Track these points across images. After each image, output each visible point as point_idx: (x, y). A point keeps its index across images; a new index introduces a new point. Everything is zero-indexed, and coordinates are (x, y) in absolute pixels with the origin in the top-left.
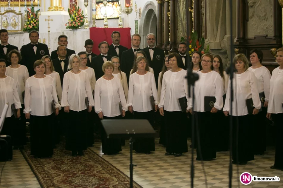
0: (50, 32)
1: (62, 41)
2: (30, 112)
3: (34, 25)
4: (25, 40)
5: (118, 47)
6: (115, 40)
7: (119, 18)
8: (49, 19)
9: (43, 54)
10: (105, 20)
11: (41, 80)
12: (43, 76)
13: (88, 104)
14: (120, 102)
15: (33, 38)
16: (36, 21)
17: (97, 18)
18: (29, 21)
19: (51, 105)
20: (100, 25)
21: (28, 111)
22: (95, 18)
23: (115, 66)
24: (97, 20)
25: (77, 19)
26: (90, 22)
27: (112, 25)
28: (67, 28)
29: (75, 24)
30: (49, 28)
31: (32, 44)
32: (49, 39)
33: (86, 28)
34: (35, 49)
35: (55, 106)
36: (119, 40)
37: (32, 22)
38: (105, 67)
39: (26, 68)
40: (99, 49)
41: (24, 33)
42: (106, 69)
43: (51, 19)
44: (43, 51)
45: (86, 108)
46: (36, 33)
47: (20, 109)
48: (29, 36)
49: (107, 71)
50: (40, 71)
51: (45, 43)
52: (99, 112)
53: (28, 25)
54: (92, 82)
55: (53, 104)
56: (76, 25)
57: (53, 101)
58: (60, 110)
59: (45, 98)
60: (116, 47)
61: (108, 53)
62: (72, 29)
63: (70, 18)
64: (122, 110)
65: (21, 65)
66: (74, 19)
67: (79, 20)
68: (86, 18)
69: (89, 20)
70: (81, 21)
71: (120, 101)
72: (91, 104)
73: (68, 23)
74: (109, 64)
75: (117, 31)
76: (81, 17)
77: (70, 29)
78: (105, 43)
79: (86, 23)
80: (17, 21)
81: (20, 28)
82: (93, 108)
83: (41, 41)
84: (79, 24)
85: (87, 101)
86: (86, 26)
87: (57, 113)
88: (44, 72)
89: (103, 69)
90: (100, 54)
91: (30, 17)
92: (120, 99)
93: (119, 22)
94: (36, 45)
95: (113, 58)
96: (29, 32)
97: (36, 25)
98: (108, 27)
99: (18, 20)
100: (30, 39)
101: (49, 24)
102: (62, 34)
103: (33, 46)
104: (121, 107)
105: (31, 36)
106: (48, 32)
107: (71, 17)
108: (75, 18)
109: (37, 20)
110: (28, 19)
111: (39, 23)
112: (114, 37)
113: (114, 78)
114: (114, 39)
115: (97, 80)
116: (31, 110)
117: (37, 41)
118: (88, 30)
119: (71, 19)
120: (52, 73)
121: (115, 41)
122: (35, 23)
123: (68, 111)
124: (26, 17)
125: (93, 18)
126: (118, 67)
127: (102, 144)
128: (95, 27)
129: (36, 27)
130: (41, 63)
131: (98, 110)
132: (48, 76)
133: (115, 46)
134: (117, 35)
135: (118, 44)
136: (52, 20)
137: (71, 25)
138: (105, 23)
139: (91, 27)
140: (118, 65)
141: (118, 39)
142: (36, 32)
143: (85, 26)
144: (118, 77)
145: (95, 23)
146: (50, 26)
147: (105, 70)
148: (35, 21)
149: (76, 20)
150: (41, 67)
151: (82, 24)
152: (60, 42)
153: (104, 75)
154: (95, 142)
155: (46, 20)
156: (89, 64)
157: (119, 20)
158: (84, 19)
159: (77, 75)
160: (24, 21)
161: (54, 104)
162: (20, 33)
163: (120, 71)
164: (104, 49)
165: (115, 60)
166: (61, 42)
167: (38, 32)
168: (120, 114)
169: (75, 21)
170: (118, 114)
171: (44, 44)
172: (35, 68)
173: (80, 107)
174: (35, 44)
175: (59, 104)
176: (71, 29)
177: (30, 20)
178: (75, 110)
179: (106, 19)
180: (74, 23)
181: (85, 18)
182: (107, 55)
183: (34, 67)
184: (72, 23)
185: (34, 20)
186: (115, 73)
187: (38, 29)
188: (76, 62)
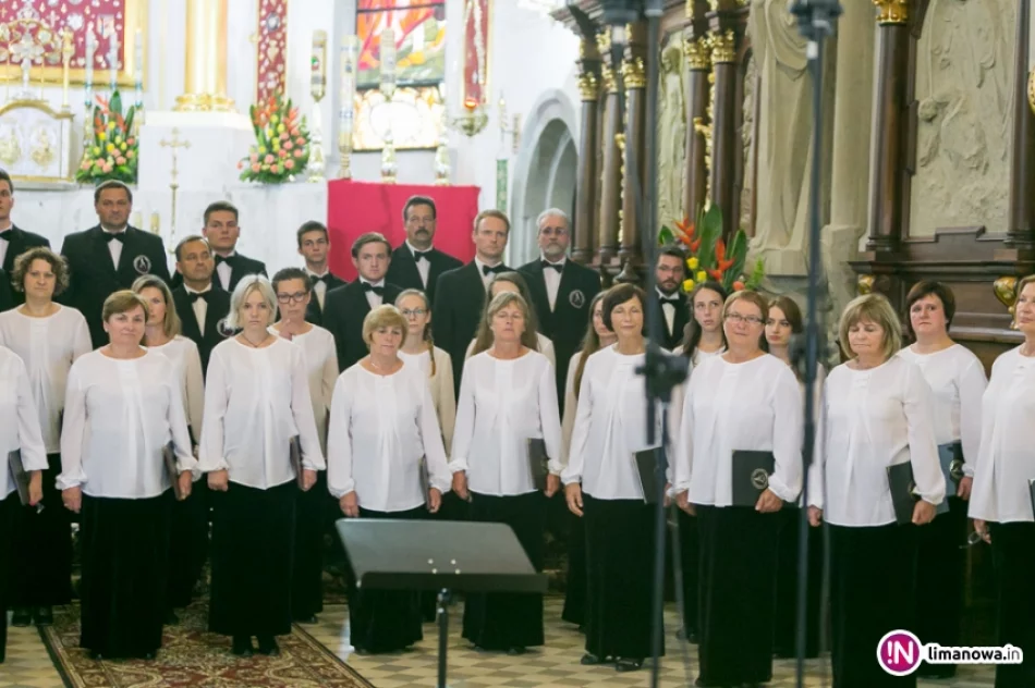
0: (178, 190)
1: (218, 224)
2: (83, 484)
3: (121, 160)
4: (76, 213)
5: (428, 256)
6: (416, 228)
7: (440, 150)
8: (174, 141)
9: (144, 269)
10: (386, 154)
11: (127, 367)
12: (136, 354)
13: (298, 462)
14: (424, 456)
15: (108, 210)
16: (129, 147)
17: (357, 147)
18: (102, 143)
19: (161, 460)
20: (365, 172)
21: (74, 481)
22: (348, 144)
23: (411, 323)
24: (355, 152)
25: (282, 147)
26: (331, 160)
27: (412, 173)
28: (243, 178)
29: (275, 163)
30: (174, 173)
31: (105, 230)
32: (173, 215)
33: (315, 182)
34: (115, 248)
35: (178, 466)
36: (431, 233)
37: (110, 147)
38: (374, 327)
39: (83, 319)
40: (354, 260)
41: (81, 187)
42: (376, 335)
43: (182, 139)
44: (147, 259)
45: (291, 477)
46: (121, 190)
47: (44, 471)
49: (378, 342)
50: (125, 331)
51: (157, 230)
52: (343, 491)
53: (95, 158)
54: (323, 381)
55: (169, 457)
56: (279, 169)
57: (172, 445)
58: (194, 480)
59: (141, 433)
60: (418, 255)
61: (388, 276)
62: (264, 182)
63: (254, 141)
64: (430, 488)
65: (63, 307)
66: (269, 146)
67: (291, 151)
68: (316, 143)
69: (329, 153)
70: (298, 153)
71: (421, 456)
72: (313, 461)
73: (249, 159)
74: (388, 318)
75: (424, 197)
76: (298, 140)
77: (255, 182)
78: (376, 240)
79: (317, 160)
80: (54, 142)
81: (65, 168)
83: (140, 218)
84: (291, 164)
85: (296, 451)
86: (316, 174)
87: (185, 492)
88: (140, 338)
89: (365, 334)
90: (358, 280)
91: (104, 130)
92: (423, 448)
93: (439, 162)
94: (120, 237)
95: (404, 296)
97: (128, 160)
98: (398, 182)
99: (59, 137)
100: (99, 212)
101: (175, 159)
102: (220, 198)
103: (109, 237)
104: (424, 475)
105: (102, 199)
106: (171, 191)
107: (260, 137)
108: (276, 141)
109: (130, 141)
110: (97, 136)
111: (137, 154)
112: (413, 220)
113: (404, 369)
114: (410, 226)
116: (83, 477)
117: (125, 223)
118: (323, 187)
119: (260, 145)
120: (172, 342)
121: (417, 232)
122: (124, 154)
123: (225, 488)
124: (90, 129)
125: (342, 144)
128: (348, 179)
129: (126, 170)
130: (134, 302)
131: (338, 485)
132: (153, 352)
133: (416, 252)
134: (422, 211)
135: (427, 243)
136: (187, 145)
137: (257, 167)
138: (387, 166)
139: (334, 176)
141: (428, 225)
142: (119, 186)
143: (312, 173)
144: (420, 366)
145: (346, 165)
146: (179, 169)
147: (371, 336)
149: (276, 147)
150: (130, 319)
151: (301, 164)
152: (210, 229)
153: (369, 356)
155: (163, 144)
156: (315, 315)
157: (438, 156)
158: (308, 148)
159: (259, 355)
160: (81, 143)
161: (175, 459)
162: (66, 189)
163: (430, 345)
164: (371, 264)
165: (411, 301)
166: (215, 226)
167: (130, 186)
168: (422, 503)
169: (275, 154)
170: (414, 501)
171: (153, 232)
172: (107, 319)
173: (269, 474)
174: (114, 232)
175: (194, 459)
176: (260, 184)
177: (105, 143)
178: (250, 485)
179: (390, 150)
180: (269, 158)
181: (310, 143)
182: (381, 284)
183: (104, 314)
184: (261, 159)
185: (118, 140)
186: (409, 352)
187: (132, 178)
188: (255, 307)
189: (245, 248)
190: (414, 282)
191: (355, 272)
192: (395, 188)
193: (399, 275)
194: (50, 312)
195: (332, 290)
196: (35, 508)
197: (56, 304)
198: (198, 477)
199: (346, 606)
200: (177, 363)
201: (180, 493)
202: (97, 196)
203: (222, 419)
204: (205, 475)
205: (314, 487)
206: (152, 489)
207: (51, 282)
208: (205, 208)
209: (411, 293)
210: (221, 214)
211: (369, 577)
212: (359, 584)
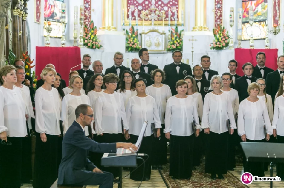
0: (193, 53)
1: (204, 61)
2: (170, 132)
3: (178, 45)
4: (166, 60)
5: (264, 69)
6: (260, 61)
7: (266, 39)
8: (193, 39)
9: (186, 74)
10: (251, 41)
11: (182, 100)
12: (185, 97)
13: (229, 127)
14: (265, 125)
15: (176, 58)
16: (180, 41)
17: (243, 39)
18: (173, 41)
19: (191, 126)
20: (245, 46)
21: (168, 131)
22: (240, 38)
23: (261, 88)
24: (242, 40)
25: (222, 40)
26: (235, 43)
27: (259, 46)
28: (211, 49)
29: (220, 44)
30: (193, 48)
31: (175, 64)
32: (192, 59)
33: (231, 49)
34: (178, 68)
35: (196, 127)
36: (264, 62)
37: (175, 42)
39: (169, 88)
40: (243, 70)
41: (168, 53)
42: (251, 91)
43: (194, 38)
44: (186, 71)
45: (227, 130)
46: (180, 53)
47: (160, 128)
48: (172, 55)
49: (252, 93)
50: (182, 91)
51: (188, 63)
52: (242, 134)
53: (171, 45)
54: (235, 104)
55: (193, 125)
56: (221, 46)
57: (194, 122)
58: (200, 131)
59: (186, 119)
60: (261, 69)
61: (253, 75)
62: (217, 50)
63: (214, 38)
64: (267, 134)
65: (164, 85)
66: (218, 40)
67: (224, 41)
68: (231, 38)
69: (235, 41)
70: (226, 41)
71: (264, 125)
72: (233, 126)
73: (213, 43)
75: (262, 52)
76: (226, 38)
77: (214, 50)
78: (249, 65)
79: (231, 43)
80: (160, 41)
81: (164, 48)
83: (184, 61)
84: (224, 44)
85: (228, 123)
86: (231, 47)
87: (198, 134)
89: (248, 91)
90: (244, 76)
91: (174, 37)
92: (265, 122)
93: (266, 42)
94: (179, 65)
95: (259, 80)
96: (172, 52)
97: (180, 45)
98: (254, 48)
99: (161, 39)
100: (173, 59)
101: (193, 44)
102: (205, 54)
103: (176, 66)
104: (265, 130)
105: (174, 56)
106: (192, 53)
107: (216, 37)
108: (220, 38)
109: (180, 40)
110: (172, 39)
111: (182, 43)
112: (259, 59)
113: (259, 100)
114: (258, 61)
115: (241, 102)
116: (171, 130)
117: (180, 62)
118: (233, 51)
119: (216, 40)
120: (195, 94)
121: (260, 62)
122: (179, 43)
123: (209, 133)
124: (170, 37)
125: (239, 38)
126: (263, 89)
127: (243, 168)
128: (240, 48)
129: (180, 48)
131: (241, 132)
132: (190, 97)
133: (260, 68)
134: (261, 56)
135: (263, 65)
136: (196, 40)
137: (215, 46)
138: (251, 44)
139: (236, 47)
140: (263, 87)
141: (263, 60)
142: (179, 52)
143: (230, 47)
145: (240, 44)
146: (194, 47)
147: (250, 91)
148: (179, 41)
149: (220, 40)
150: (183, 87)
151: (227, 44)
152: (203, 63)
153: (249, 97)
154: (236, 166)
155: (189, 40)
156: (232, 86)
157: (266, 41)
158: (229, 40)
159: (218, 97)
160: (167, 41)
161: (195, 125)
162: (164, 53)
163: (265, 93)
164: (248, 71)
166: (204, 62)
167: (181, 52)
168: (264, 138)
169: (220, 42)
170: (263, 137)
171: (187, 64)
172: (177, 87)
174: (178, 64)
175: (200, 126)
176: (216, 50)
177: (174, 40)
178: (216, 132)
179: (252, 39)
180: (218, 43)
181: (230, 39)
182: (251, 77)
183: (176, 86)
184: (216, 43)
185: (177, 39)
186: (260, 96)
187: (181, 50)
188: (215, 83)
189: (212, 68)
190: (260, 76)
191: (244, 74)
192: (254, 50)
193: (256, 75)
194: (161, 86)
195: (237, 79)
196: (158, 138)
197: (162, 84)
198: (201, 130)
199: (243, 166)
200: (196, 99)
201: (196, 135)
202: (173, 55)
203: (208, 114)
204: (203, 130)
205: (234, 133)
206: (189, 134)
207: (161, 78)
208: (201, 57)
209: (261, 79)
210: (205, 59)
211: (250, 158)
212: (247, 160)
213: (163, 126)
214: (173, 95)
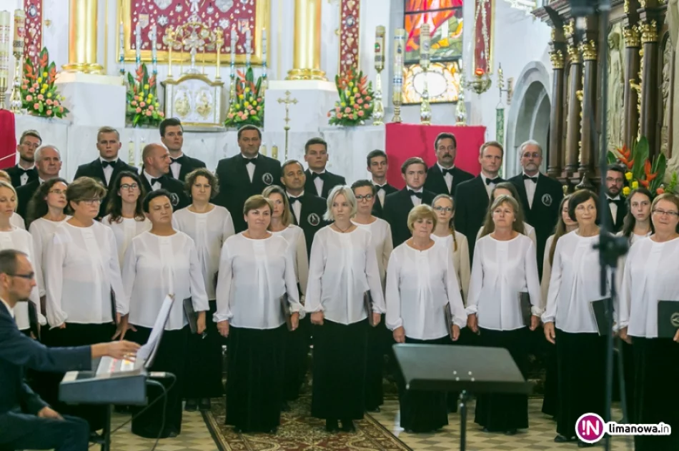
0: (289, 131)
1: (314, 153)
2: (230, 319)
3: (253, 112)
4: (224, 146)
5: (451, 172)
6: (443, 153)
7: (459, 103)
8: (287, 99)
9: (268, 182)
10: (424, 106)
11: (259, 244)
12: (263, 235)
14: (449, 303)
15: (246, 144)
16: (258, 103)
17: (405, 101)
18: (241, 101)
19: (279, 305)
20: (410, 118)
21: (224, 317)
22: (399, 100)
23: (441, 217)
24: (404, 105)
25: (356, 103)
26: (387, 110)
27: (441, 118)
28: (331, 122)
29: (352, 113)
30: (287, 120)
31: (244, 157)
32: (286, 147)
33: (377, 124)
34: (251, 168)
35: (290, 309)
36: (453, 157)
37: (246, 103)
38: (414, 219)
39: (229, 214)
40: (403, 175)
41: (227, 130)
42: (416, 224)
43: (292, 98)
44: (271, 175)
45: (365, 317)
46: (255, 131)
47: (207, 312)
49: (418, 229)
51: (276, 157)
52: (394, 326)
54: (383, 255)
56: (354, 116)
57: (286, 295)
58: (301, 318)
59: (266, 288)
60: (445, 171)
61: (425, 186)
62: (344, 125)
63: (339, 99)
64: (452, 324)
65: (216, 206)
66: (348, 101)
67: (362, 105)
68: (378, 99)
69: (386, 106)
70: (366, 106)
71: (447, 303)
72: (378, 308)
73: (334, 110)
74: (425, 213)
75: (448, 133)
76: (367, 97)
77: (338, 126)
78: (417, 162)
79: (378, 111)
80: (211, 101)
81: (218, 118)
82: (383, 316)
83: (266, 150)
84: (362, 113)
85: (368, 300)
86: (378, 119)
87: (294, 326)
88: (267, 225)
89: (409, 223)
90: (406, 188)
91: (242, 93)
92: (448, 298)
93: (458, 110)
94: (254, 161)
95: (438, 198)
96: (238, 129)
97: (258, 112)
98: (431, 124)
99: (214, 98)
100: (240, 145)
101: (287, 111)
103: (247, 161)
105: (243, 137)
106: (285, 131)
107: (342, 96)
108: (352, 98)
109: (258, 100)
110: (238, 96)
111: (263, 108)
112: (440, 149)
113: (434, 246)
114: (439, 153)
115: (394, 251)
116: (230, 314)
117: (257, 152)
118: (382, 128)
119: (342, 102)
120: (287, 229)
121: (444, 157)
122: (255, 108)
123: (322, 323)
124: (233, 92)
125: (395, 100)
126: (448, 220)
128: (399, 123)
129: (256, 118)
130: (263, 203)
131: (392, 323)
132: (276, 235)
133: (443, 170)
134: (447, 142)
135: (451, 163)
136: (295, 102)
137: (340, 115)
138: (424, 114)
139: (390, 121)
140: (450, 215)
141: (451, 152)
142: (254, 129)
143: (376, 119)
144: (446, 244)
145: (398, 113)
146: (290, 117)
147: (413, 225)
148: (255, 103)
149: (352, 103)
150: (261, 213)
151: (369, 113)
152: (310, 156)
153: (412, 238)
155: (280, 101)
156: (378, 211)
157: (458, 107)
158: (373, 103)
159: (345, 237)
160: (228, 101)
161: (289, 304)
162: (218, 131)
163: (453, 230)
164: (414, 177)
165: (443, 202)
166: (312, 154)
167: (260, 129)
168: (446, 334)
169: (352, 107)
170: (442, 333)
171: (274, 158)
172: (247, 213)
173: (350, 315)
174: (250, 158)
175: (300, 304)
176: (342, 126)
177: (243, 101)
178: (338, 322)
179: (426, 103)
180: (348, 110)
181: (374, 100)
182: (421, 191)
183: (244, 210)
184: (343, 110)
185: (251, 99)
186: (439, 235)
187: (260, 123)
188: (340, 205)
189: (332, 167)
190: (443, 189)
191: (404, 183)
192: (430, 128)
193: (433, 186)
194: (208, 210)
195: (389, 195)
196: (201, 335)
197: (212, 205)
198: (303, 316)
199: (398, 401)
200: (290, 243)
201: (291, 327)
202: (239, 135)
203: (321, 278)
204: (308, 315)
206: (273, 323)
207: (208, 190)
208: (305, 142)
209: (444, 197)
210: (316, 146)
211: (415, 382)
212: (408, 387)
213: (213, 304)
214: (237, 231)
